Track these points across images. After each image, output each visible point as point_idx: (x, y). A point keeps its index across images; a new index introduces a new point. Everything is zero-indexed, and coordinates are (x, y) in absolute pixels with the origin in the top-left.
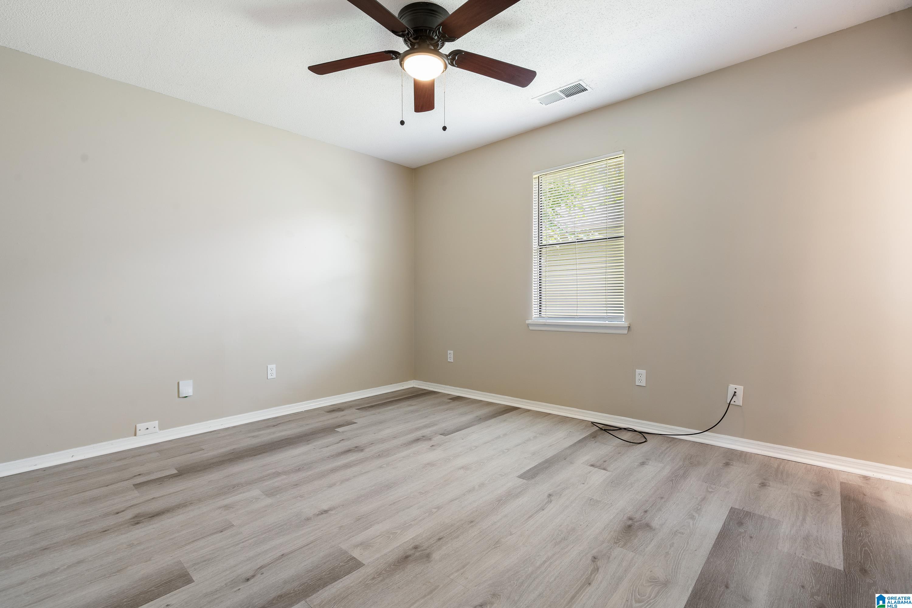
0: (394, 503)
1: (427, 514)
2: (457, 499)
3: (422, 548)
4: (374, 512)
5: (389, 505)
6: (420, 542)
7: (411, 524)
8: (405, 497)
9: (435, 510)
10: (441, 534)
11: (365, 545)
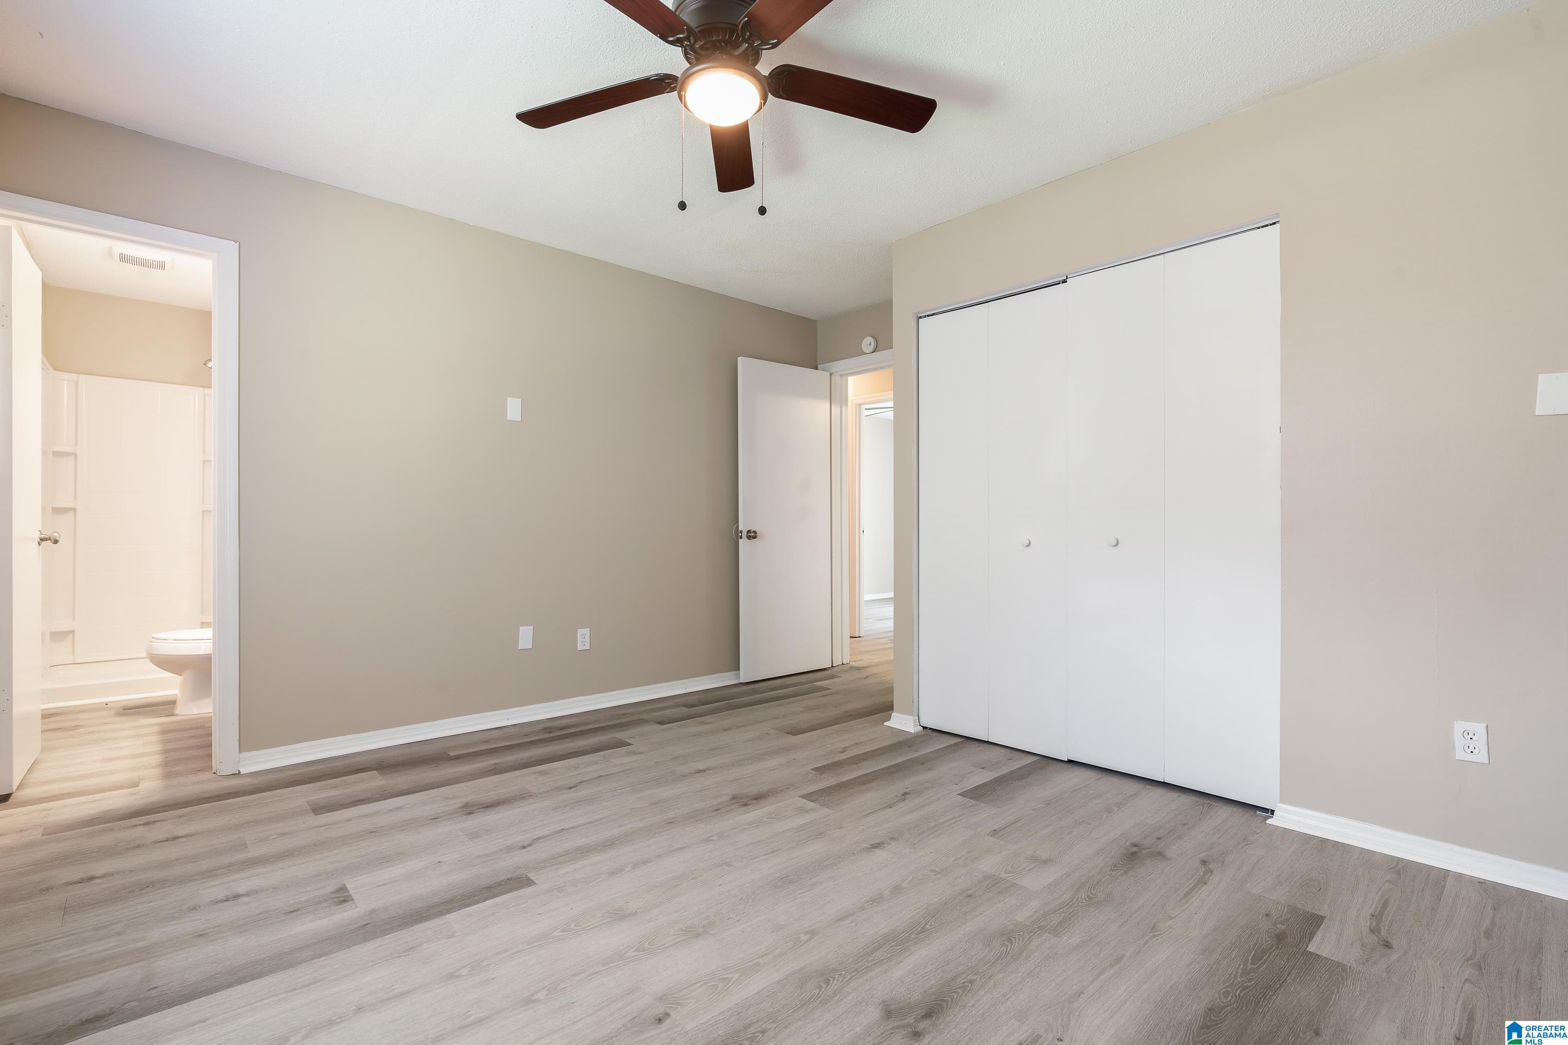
0: (773, 852)
1: (726, 834)
2: (675, 850)
3: (739, 804)
4: (803, 842)
5: (781, 849)
6: (740, 809)
7: (749, 825)
8: (756, 860)
9: (715, 838)
10: (714, 813)
11: (802, 811)
